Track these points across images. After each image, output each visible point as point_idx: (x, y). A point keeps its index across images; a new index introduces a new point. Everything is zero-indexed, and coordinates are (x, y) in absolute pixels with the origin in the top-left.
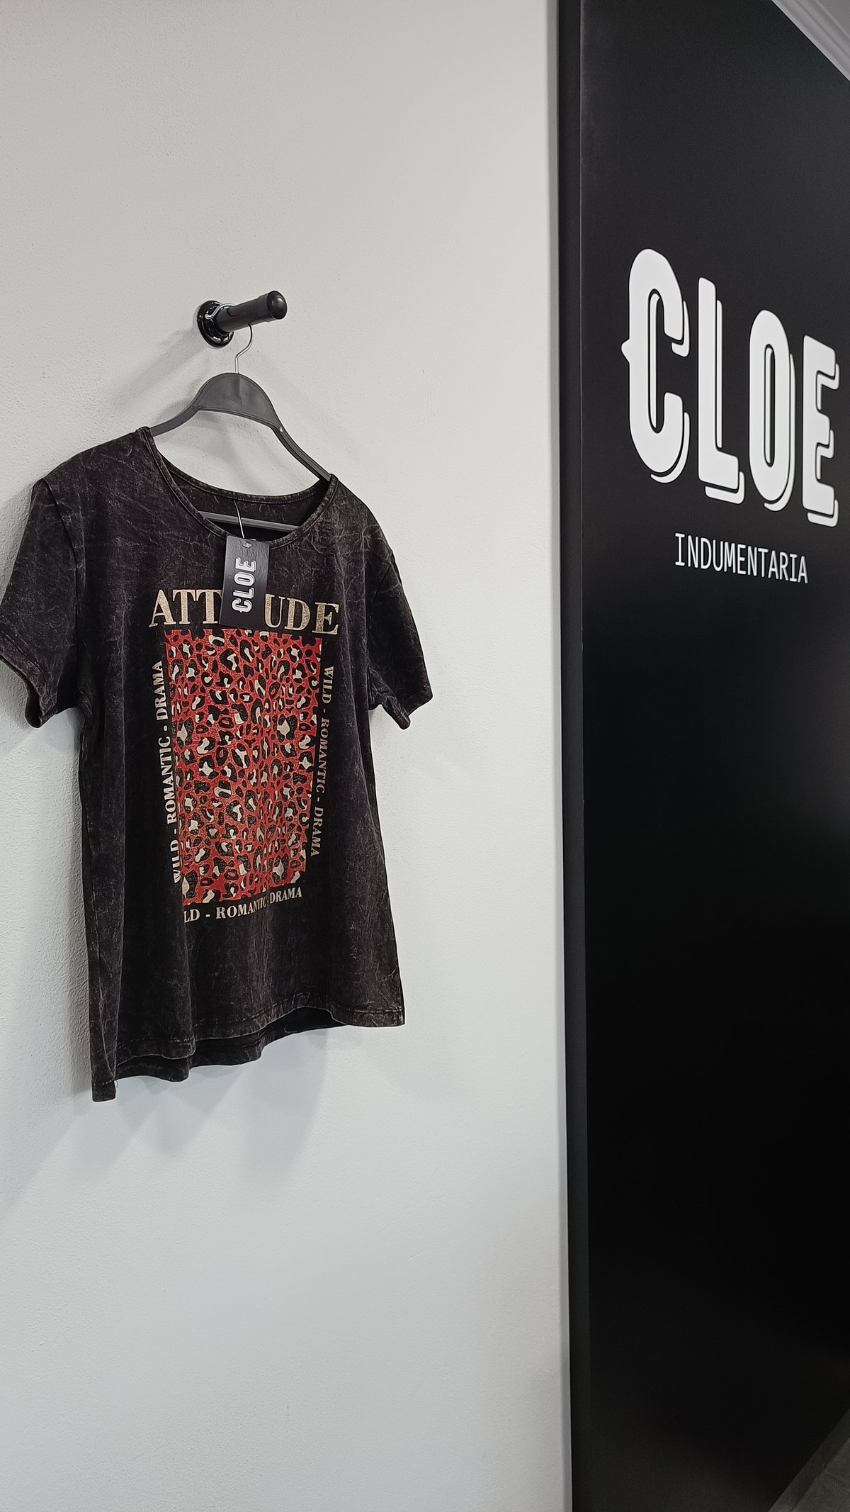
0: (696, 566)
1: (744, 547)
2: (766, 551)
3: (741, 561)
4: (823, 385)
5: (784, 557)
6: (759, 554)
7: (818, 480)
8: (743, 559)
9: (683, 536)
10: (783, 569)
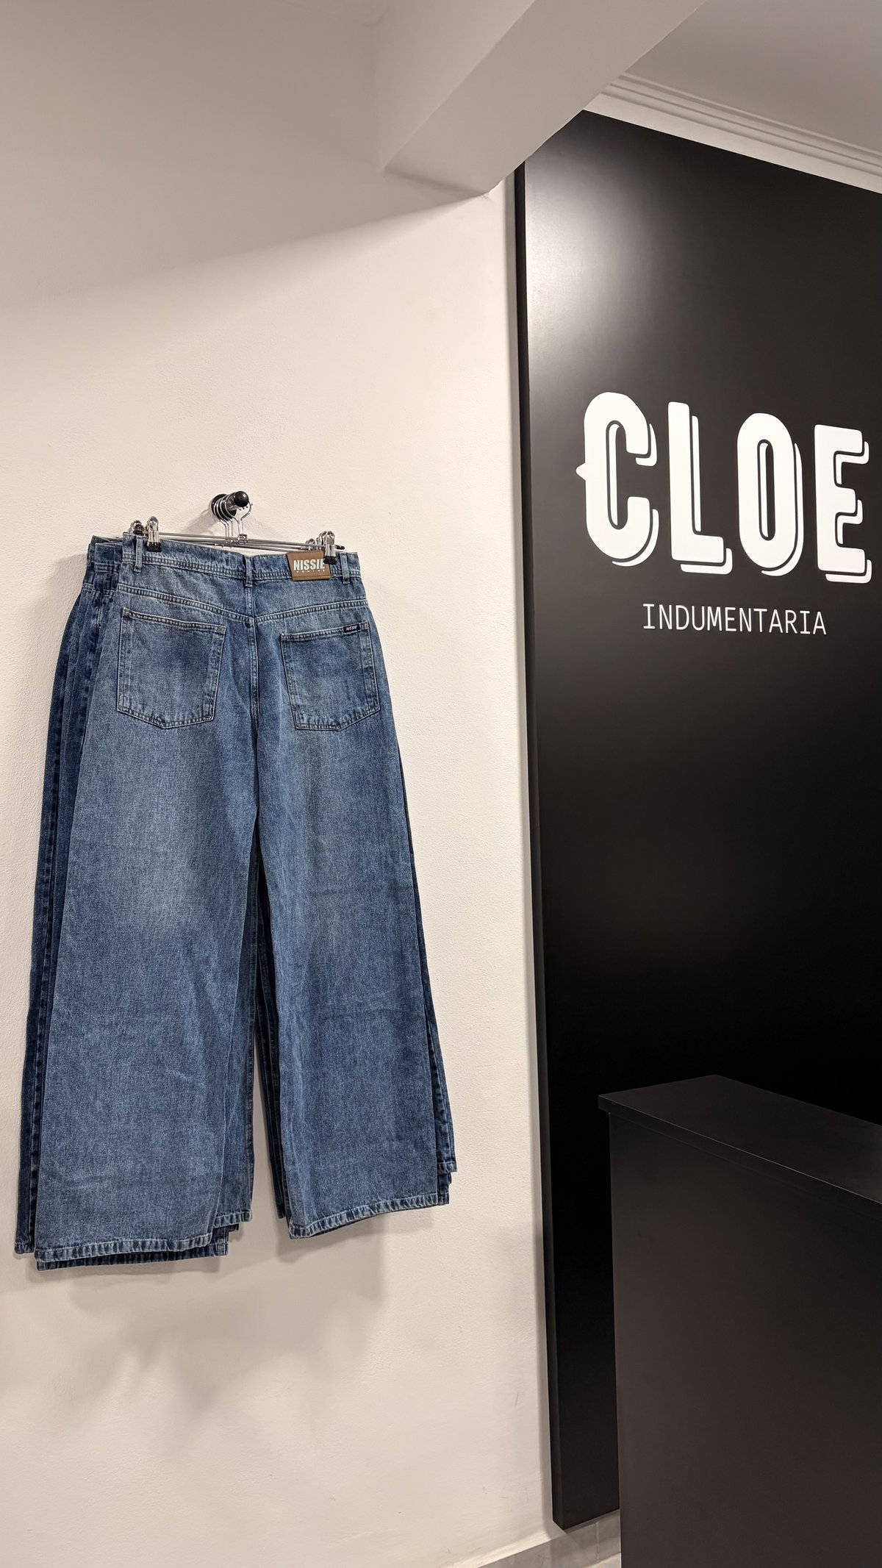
0: (670, 627)
1: (734, 609)
2: (766, 610)
3: (729, 621)
4: (844, 465)
5: (789, 613)
6: (755, 615)
7: (839, 545)
8: (733, 619)
9: (653, 605)
10: (789, 624)
